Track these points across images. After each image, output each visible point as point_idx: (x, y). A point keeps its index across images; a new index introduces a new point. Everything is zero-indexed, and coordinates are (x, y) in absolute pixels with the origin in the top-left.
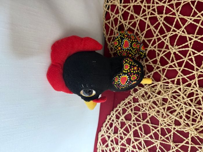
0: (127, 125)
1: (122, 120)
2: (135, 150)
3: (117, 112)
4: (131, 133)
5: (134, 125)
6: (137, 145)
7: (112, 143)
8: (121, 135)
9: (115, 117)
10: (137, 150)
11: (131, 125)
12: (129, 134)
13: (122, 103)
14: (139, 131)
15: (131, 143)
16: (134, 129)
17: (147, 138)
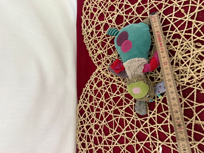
0: (99, 90)
1: (95, 88)
2: (107, 111)
3: (91, 83)
4: (103, 96)
5: (105, 88)
6: (108, 105)
7: (88, 112)
8: (95, 102)
9: (89, 88)
10: (109, 110)
11: (102, 89)
12: (101, 98)
13: (93, 74)
14: (109, 92)
15: (104, 105)
16: (105, 93)
17: (115, 95)
